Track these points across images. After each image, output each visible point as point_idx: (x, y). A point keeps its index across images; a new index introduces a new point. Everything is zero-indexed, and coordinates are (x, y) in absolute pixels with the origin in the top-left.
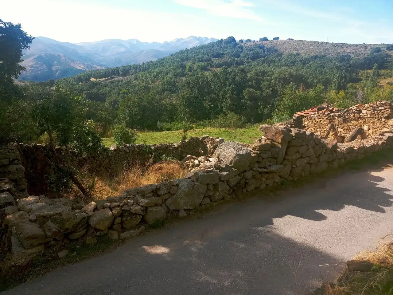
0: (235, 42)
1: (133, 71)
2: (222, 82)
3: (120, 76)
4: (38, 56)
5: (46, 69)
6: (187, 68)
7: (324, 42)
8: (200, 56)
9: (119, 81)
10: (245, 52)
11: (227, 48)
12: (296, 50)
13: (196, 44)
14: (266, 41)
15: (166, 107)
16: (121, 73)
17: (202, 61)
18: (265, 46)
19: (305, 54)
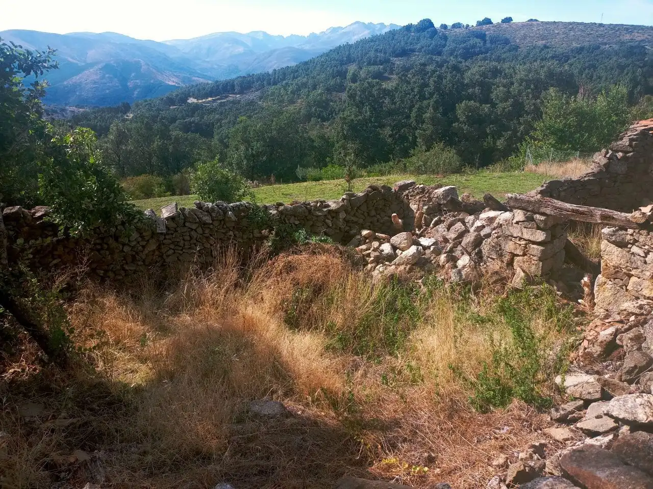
0: (433, 28)
1: (257, 84)
2: (416, 90)
3: (236, 94)
4: (104, 64)
5: (118, 86)
6: (349, 76)
7: (595, 24)
8: (372, 54)
9: (234, 102)
10: (450, 45)
11: (418, 39)
12: (543, 39)
13: (366, 34)
14: (488, 26)
15: (313, 141)
16: (237, 89)
17: (375, 63)
18: (487, 33)
19: (560, 45)
